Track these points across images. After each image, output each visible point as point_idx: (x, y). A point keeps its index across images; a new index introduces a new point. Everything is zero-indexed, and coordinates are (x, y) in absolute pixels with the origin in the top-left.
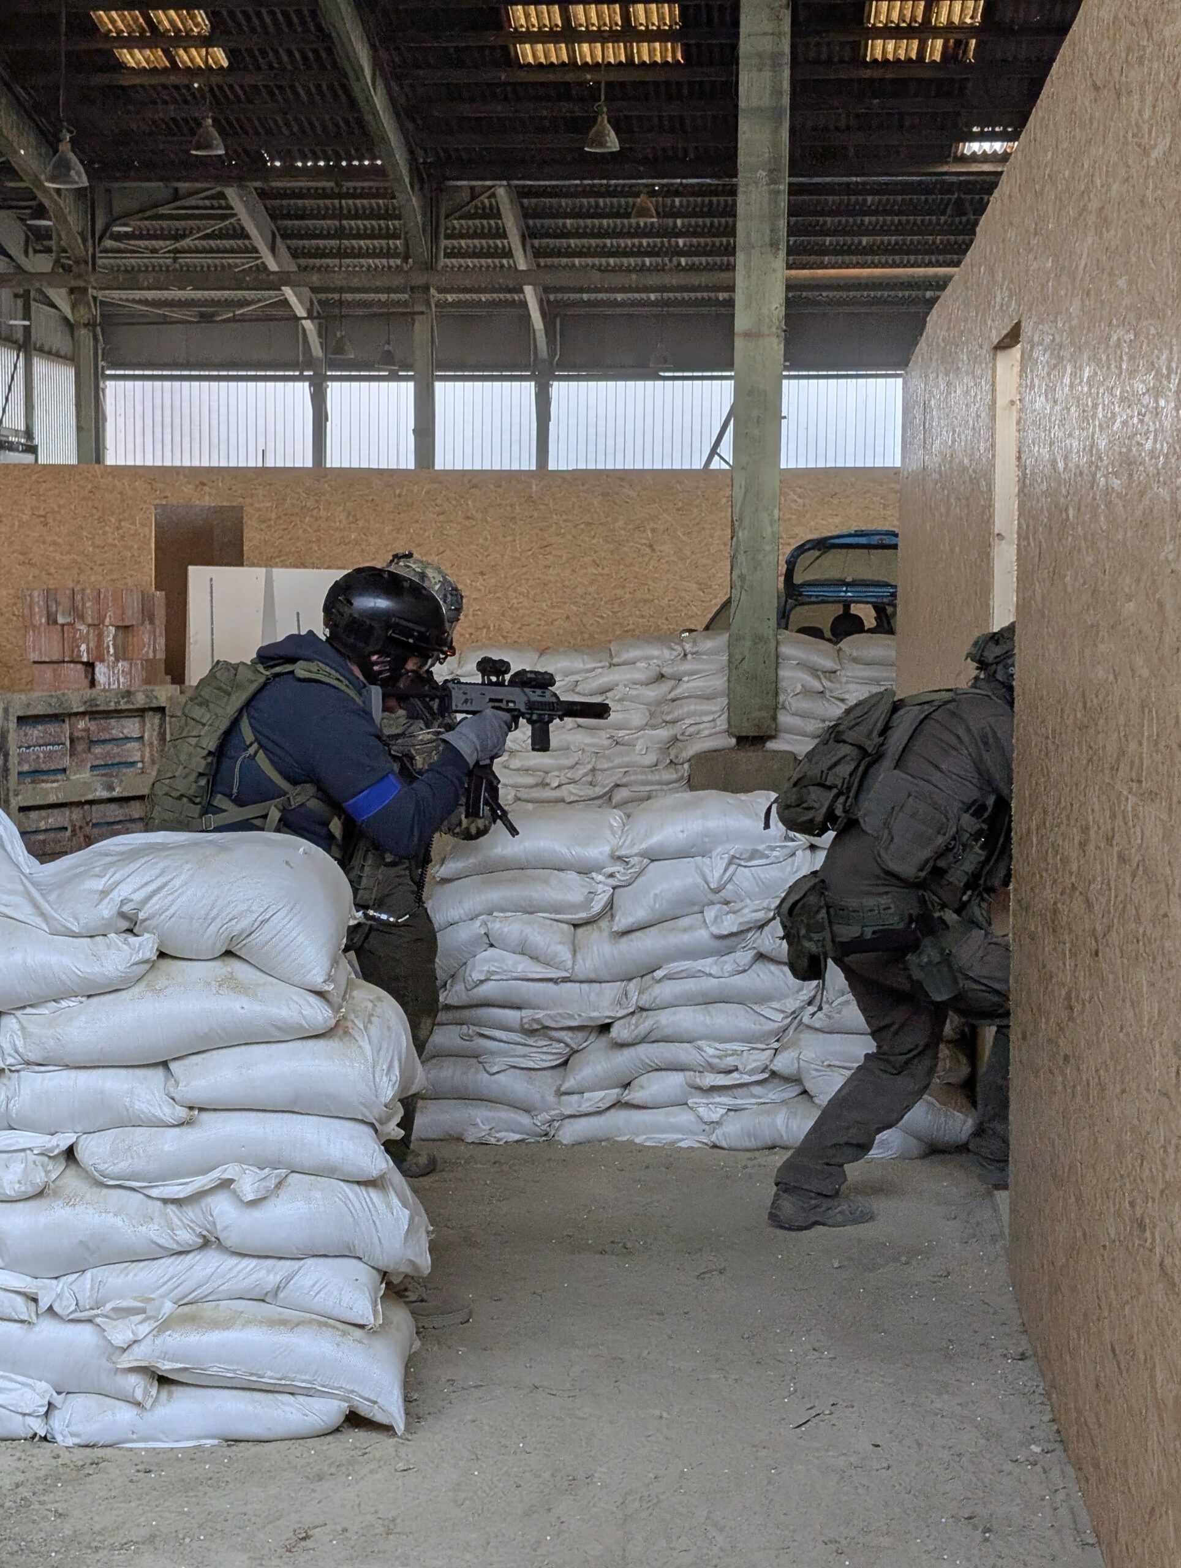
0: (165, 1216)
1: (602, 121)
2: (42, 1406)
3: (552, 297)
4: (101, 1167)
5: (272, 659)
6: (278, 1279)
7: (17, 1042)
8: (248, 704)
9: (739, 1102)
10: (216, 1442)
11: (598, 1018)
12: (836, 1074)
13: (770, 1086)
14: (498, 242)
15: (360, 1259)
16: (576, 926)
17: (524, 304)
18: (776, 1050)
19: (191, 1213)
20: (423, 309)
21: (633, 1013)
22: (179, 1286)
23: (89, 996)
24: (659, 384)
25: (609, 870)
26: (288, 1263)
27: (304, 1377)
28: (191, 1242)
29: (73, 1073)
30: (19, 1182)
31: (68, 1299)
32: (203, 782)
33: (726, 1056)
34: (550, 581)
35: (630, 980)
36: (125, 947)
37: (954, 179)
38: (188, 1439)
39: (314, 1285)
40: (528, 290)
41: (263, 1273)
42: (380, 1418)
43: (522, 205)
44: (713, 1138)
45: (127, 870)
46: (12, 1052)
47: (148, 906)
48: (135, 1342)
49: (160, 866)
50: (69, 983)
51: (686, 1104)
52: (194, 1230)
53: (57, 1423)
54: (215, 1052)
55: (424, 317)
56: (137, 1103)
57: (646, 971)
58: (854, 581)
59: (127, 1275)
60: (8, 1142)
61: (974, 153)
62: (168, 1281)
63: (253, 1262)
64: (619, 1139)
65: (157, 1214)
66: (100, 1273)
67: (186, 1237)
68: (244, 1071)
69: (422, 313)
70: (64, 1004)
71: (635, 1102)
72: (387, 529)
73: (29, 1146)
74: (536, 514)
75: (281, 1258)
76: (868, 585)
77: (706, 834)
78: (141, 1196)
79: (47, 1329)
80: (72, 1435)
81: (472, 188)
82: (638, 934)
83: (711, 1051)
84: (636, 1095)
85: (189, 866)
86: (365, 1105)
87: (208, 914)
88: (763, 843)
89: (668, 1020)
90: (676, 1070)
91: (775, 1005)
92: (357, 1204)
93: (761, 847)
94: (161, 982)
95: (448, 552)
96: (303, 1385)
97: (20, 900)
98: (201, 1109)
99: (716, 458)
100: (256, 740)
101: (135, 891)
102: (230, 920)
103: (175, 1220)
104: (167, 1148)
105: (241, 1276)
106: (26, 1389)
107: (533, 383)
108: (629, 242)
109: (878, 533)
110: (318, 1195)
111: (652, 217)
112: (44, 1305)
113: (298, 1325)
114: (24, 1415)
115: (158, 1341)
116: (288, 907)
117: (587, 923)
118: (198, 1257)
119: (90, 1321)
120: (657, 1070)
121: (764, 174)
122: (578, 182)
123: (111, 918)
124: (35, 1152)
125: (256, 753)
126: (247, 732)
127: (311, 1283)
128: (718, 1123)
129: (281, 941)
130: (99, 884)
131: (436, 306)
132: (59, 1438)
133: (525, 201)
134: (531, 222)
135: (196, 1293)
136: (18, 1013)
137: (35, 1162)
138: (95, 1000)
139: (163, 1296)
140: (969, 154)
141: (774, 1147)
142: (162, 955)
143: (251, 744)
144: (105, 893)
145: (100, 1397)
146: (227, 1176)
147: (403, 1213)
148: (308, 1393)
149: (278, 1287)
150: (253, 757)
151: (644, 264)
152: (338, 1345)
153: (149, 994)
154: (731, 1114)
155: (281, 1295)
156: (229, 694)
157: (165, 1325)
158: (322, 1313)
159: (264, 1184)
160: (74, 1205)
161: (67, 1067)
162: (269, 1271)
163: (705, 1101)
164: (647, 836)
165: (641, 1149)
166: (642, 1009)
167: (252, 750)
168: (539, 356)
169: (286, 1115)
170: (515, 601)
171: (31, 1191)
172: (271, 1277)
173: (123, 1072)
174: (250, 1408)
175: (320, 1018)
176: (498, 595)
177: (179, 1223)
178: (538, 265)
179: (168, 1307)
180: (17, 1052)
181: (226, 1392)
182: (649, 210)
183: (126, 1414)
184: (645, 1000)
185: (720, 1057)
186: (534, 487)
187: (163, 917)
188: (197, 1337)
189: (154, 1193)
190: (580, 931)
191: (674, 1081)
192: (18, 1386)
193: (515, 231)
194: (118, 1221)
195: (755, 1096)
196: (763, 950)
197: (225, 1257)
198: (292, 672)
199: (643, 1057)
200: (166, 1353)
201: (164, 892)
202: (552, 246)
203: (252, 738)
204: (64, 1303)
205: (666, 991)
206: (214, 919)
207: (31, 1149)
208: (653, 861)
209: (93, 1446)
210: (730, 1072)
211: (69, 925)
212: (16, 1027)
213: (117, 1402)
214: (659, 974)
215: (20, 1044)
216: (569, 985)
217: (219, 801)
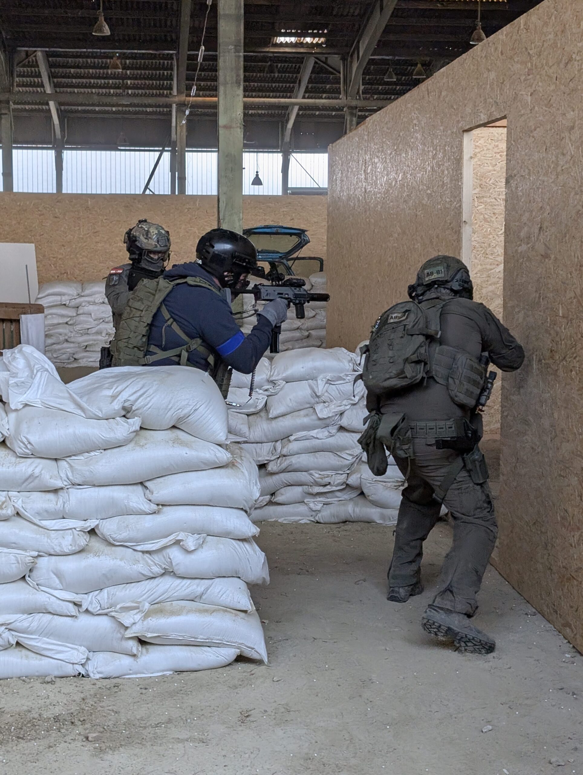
0: (144, 559)
1: (101, 20)
2: (84, 659)
3: (62, 108)
4: (114, 536)
5: (173, 277)
6: (203, 589)
7: (68, 474)
8: (164, 300)
9: (329, 500)
10: (171, 673)
11: (261, 461)
12: (379, 485)
13: (344, 492)
14: (36, 79)
15: (239, 577)
16: (248, 415)
17: (49, 111)
18: (348, 474)
19: (156, 558)
20: (6, 112)
21: (278, 458)
22: (152, 594)
23: (105, 450)
24: (118, 153)
25: (266, 387)
26: (206, 581)
27: (217, 638)
28: (159, 572)
29: (97, 489)
30: (71, 545)
31: (95, 604)
32: (144, 339)
33: (325, 478)
34: (99, 250)
35: (277, 441)
36: (125, 424)
37: (271, 55)
38: (158, 672)
39: (220, 592)
40: (52, 104)
41: (195, 586)
42: (255, 656)
43: (48, 60)
44: (317, 518)
45: (125, 385)
46: (66, 479)
47: (136, 403)
48: (134, 623)
49: (142, 383)
50: (97, 442)
51: (304, 502)
52: (161, 566)
53: (90, 667)
54: (169, 476)
55: (7, 116)
56: (131, 503)
57: (286, 438)
58: (262, 250)
59: (126, 590)
60: (63, 525)
61: (281, 42)
62: (147, 592)
63: (189, 581)
64: (269, 520)
65: (140, 558)
66: (112, 590)
67: (157, 570)
68: (186, 485)
69: (6, 114)
70: (92, 454)
71: (278, 502)
72: (14, 222)
73: (74, 526)
74: (90, 216)
75: (203, 579)
76: (269, 253)
77: (315, 368)
78: (131, 550)
79: (85, 621)
80: (98, 673)
81: (27, 52)
82: (281, 418)
83: (317, 475)
84: (279, 498)
85: (155, 383)
86: (246, 501)
87: (167, 406)
88: (342, 372)
89: (295, 461)
90: (299, 485)
91: (348, 452)
92: (240, 550)
93: (341, 375)
94: (143, 442)
95: (45, 235)
96: (217, 642)
97: (66, 401)
98: (163, 505)
99: (148, 190)
100: (172, 317)
101: (130, 396)
102: (179, 409)
103: (149, 561)
104: (147, 525)
105: (183, 589)
106: (74, 651)
107: (54, 151)
108: (103, 81)
109: (275, 227)
110: (222, 546)
111: (120, 69)
112: (84, 608)
113: (213, 611)
114: (73, 664)
115: (145, 623)
116: (207, 403)
117: (253, 414)
118: (161, 580)
119: (106, 614)
120: (289, 486)
121: (233, 47)
122: (85, 50)
123: (118, 410)
124: (78, 530)
125: (172, 323)
126: (166, 314)
127: (218, 591)
128: (319, 511)
129: (204, 419)
130: (110, 393)
131: (13, 111)
132: (91, 675)
133: (50, 59)
134: (53, 70)
135: (161, 598)
136: (68, 459)
137: (78, 535)
138: (109, 451)
139: (144, 600)
140: (279, 43)
141: (346, 522)
142: (141, 428)
143: (169, 319)
144: (114, 397)
145: (111, 653)
146: (179, 538)
147: (261, 554)
148: (218, 645)
149: (203, 593)
150: (170, 326)
151: (110, 93)
152: (234, 621)
153: (138, 448)
154: (325, 506)
155: (204, 597)
156: (154, 295)
157: (147, 615)
158: (224, 605)
159: (199, 541)
160: (99, 556)
161: (94, 486)
162: (198, 586)
163: (313, 500)
164: (286, 369)
165: (282, 525)
166: (285, 456)
167: (169, 323)
168: (57, 137)
169: (205, 507)
170: (81, 260)
171: (77, 549)
172: (199, 589)
173: (122, 487)
174: (189, 655)
175: (225, 457)
176: (72, 257)
177: (152, 563)
178: (56, 92)
179: (147, 606)
180: (68, 479)
181: (176, 647)
182: (117, 64)
183: (127, 661)
184: (285, 452)
185: (322, 478)
186: (89, 202)
187: (145, 408)
188: (165, 620)
189: (139, 548)
190: (250, 417)
191: (297, 491)
192: (69, 649)
193: (46, 73)
194: (122, 563)
195: (337, 497)
196: (343, 425)
197: (174, 579)
198: (186, 282)
199: (283, 479)
200: (149, 628)
201: (145, 396)
202: (63, 82)
203: (169, 316)
204: (94, 606)
205: (294, 446)
206: (170, 409)
207: (75, 529)
208: (287, 382)
209: (109, 678)
210: (325, 486)
211: (97, 414)
212: (67, 466)
213: (120, 655)
214: (292, 438)
215: (70, 474)
216: (246, 444)
217: (153, 348)
